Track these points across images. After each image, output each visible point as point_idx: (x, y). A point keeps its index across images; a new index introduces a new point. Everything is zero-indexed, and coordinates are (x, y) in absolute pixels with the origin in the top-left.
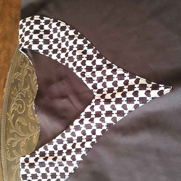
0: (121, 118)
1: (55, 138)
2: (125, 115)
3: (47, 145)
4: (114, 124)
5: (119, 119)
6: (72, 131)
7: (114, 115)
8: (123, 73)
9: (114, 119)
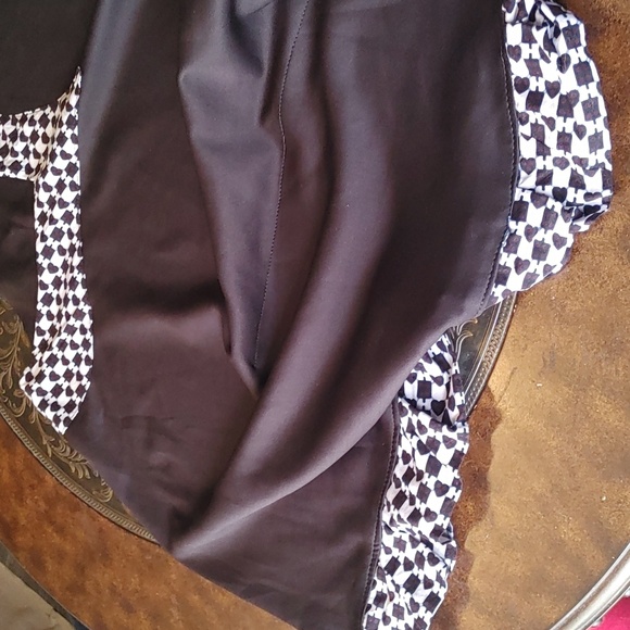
0: (78, 174)
1: (37, 303)
2: (78, 165)
3: (37, 324)
4: (79, 192)
5: (77, 178)
6: (45, 265)
7: (68, 180)
8: (42, 112)
9: (73, 186)
